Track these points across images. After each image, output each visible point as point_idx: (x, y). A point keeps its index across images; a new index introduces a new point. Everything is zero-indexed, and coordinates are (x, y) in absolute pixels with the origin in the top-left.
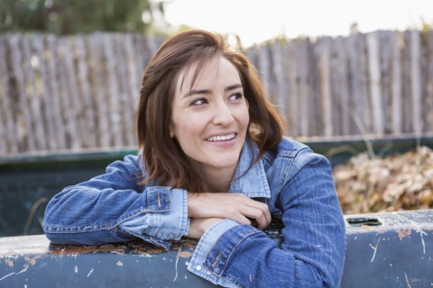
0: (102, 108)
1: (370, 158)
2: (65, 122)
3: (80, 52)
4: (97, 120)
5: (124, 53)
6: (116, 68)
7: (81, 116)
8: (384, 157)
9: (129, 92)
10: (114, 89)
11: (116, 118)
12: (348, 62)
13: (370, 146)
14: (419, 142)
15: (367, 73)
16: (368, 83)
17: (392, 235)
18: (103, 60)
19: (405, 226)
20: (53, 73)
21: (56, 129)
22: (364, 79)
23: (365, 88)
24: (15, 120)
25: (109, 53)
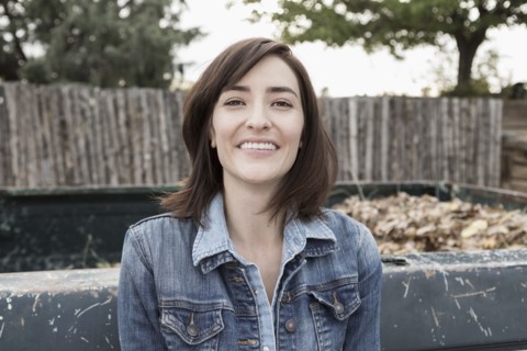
0: (137, 149)
1: (361, 200)
2: (106, 158)
3: (121, 102)
4: (132, 158)
5: (157, 104)
6: (150, 117)
7: (120, 153)
8: (371, 199)
9: (160, 137)
10: (147, 133)
11: (147, 157)
12: (333, 119)
13: (360, 190)
14: (399, 188)
15: (348, 129)
16: (348, 137)
17: (420, 274)
18: (140, 109)
19: (430, 267)
20: (97, 119)
21: (98, 164)
22: (345, 134)
23: (345, 141)
24: (64, 155)
25: (144, 104)
